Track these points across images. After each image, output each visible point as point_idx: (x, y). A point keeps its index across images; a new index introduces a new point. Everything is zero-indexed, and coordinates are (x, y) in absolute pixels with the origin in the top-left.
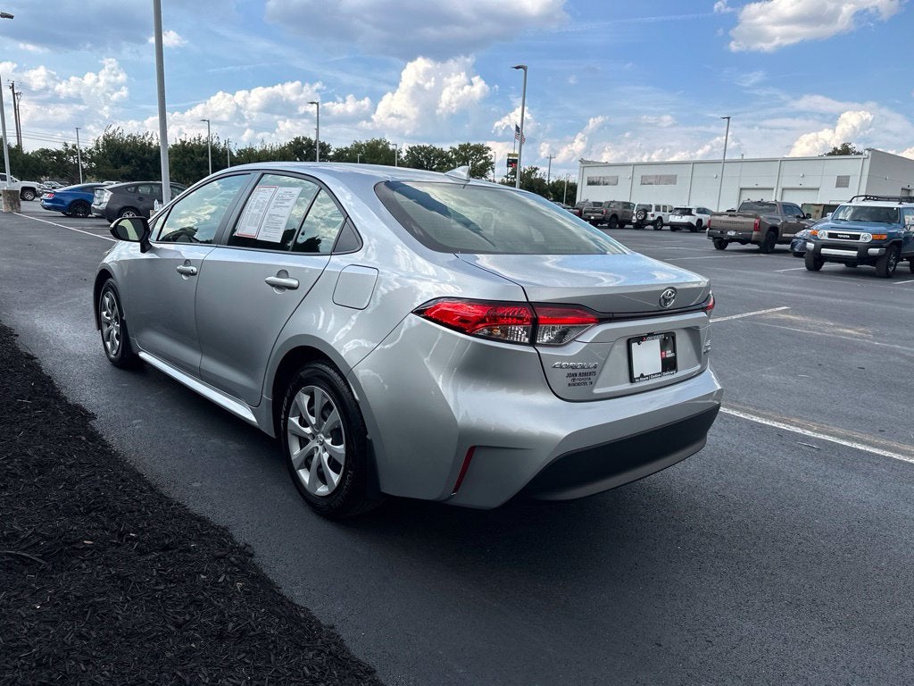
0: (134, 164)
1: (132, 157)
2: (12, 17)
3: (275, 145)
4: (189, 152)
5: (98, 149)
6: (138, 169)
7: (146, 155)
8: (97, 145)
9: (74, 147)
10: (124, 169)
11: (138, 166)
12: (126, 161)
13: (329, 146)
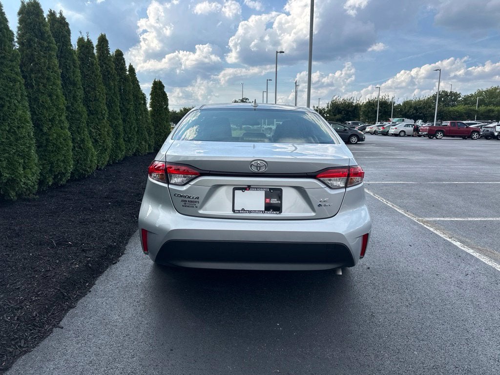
0: (343, 113)
1: (343, 110)
2: (284, 52)
3: (422, 97)
4: (371, 105)
5: (328, 107)
6: (345, 116)
7: (350, 109)
8: (328, 106)
9: (317, 108)
10: (338, 116)
11: (345, 114)
12: (340, 112)
13: (460, 94)
